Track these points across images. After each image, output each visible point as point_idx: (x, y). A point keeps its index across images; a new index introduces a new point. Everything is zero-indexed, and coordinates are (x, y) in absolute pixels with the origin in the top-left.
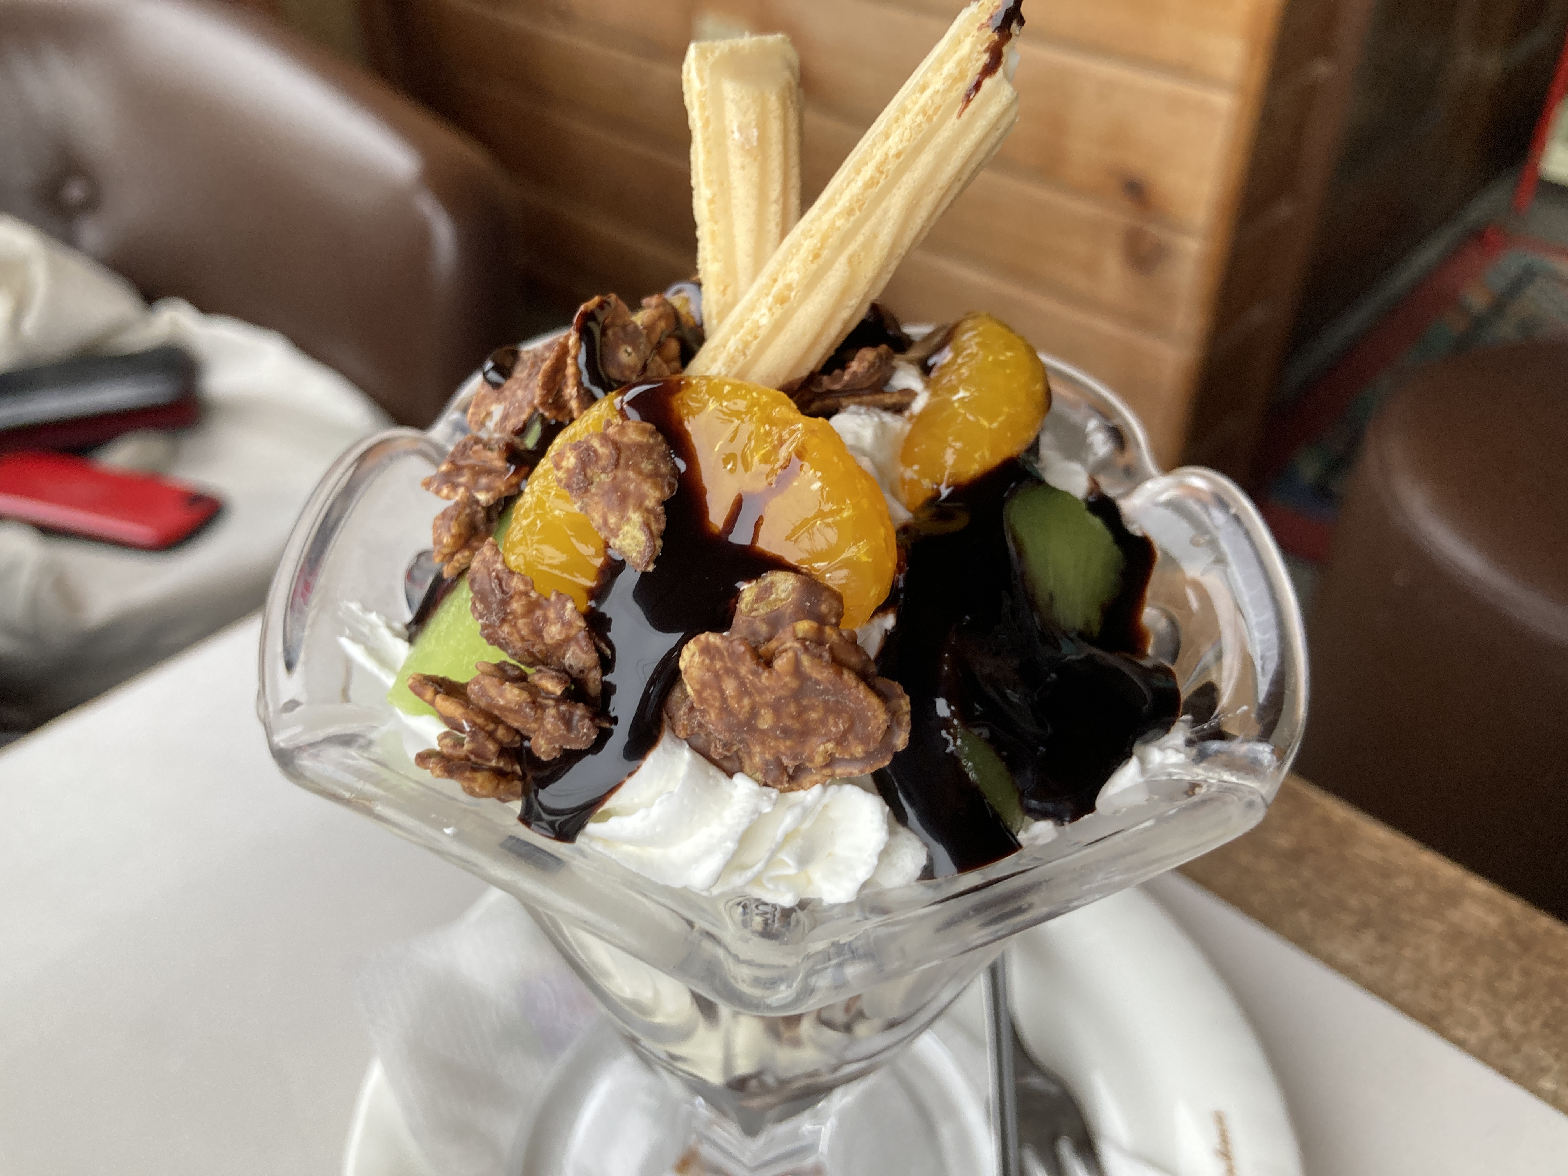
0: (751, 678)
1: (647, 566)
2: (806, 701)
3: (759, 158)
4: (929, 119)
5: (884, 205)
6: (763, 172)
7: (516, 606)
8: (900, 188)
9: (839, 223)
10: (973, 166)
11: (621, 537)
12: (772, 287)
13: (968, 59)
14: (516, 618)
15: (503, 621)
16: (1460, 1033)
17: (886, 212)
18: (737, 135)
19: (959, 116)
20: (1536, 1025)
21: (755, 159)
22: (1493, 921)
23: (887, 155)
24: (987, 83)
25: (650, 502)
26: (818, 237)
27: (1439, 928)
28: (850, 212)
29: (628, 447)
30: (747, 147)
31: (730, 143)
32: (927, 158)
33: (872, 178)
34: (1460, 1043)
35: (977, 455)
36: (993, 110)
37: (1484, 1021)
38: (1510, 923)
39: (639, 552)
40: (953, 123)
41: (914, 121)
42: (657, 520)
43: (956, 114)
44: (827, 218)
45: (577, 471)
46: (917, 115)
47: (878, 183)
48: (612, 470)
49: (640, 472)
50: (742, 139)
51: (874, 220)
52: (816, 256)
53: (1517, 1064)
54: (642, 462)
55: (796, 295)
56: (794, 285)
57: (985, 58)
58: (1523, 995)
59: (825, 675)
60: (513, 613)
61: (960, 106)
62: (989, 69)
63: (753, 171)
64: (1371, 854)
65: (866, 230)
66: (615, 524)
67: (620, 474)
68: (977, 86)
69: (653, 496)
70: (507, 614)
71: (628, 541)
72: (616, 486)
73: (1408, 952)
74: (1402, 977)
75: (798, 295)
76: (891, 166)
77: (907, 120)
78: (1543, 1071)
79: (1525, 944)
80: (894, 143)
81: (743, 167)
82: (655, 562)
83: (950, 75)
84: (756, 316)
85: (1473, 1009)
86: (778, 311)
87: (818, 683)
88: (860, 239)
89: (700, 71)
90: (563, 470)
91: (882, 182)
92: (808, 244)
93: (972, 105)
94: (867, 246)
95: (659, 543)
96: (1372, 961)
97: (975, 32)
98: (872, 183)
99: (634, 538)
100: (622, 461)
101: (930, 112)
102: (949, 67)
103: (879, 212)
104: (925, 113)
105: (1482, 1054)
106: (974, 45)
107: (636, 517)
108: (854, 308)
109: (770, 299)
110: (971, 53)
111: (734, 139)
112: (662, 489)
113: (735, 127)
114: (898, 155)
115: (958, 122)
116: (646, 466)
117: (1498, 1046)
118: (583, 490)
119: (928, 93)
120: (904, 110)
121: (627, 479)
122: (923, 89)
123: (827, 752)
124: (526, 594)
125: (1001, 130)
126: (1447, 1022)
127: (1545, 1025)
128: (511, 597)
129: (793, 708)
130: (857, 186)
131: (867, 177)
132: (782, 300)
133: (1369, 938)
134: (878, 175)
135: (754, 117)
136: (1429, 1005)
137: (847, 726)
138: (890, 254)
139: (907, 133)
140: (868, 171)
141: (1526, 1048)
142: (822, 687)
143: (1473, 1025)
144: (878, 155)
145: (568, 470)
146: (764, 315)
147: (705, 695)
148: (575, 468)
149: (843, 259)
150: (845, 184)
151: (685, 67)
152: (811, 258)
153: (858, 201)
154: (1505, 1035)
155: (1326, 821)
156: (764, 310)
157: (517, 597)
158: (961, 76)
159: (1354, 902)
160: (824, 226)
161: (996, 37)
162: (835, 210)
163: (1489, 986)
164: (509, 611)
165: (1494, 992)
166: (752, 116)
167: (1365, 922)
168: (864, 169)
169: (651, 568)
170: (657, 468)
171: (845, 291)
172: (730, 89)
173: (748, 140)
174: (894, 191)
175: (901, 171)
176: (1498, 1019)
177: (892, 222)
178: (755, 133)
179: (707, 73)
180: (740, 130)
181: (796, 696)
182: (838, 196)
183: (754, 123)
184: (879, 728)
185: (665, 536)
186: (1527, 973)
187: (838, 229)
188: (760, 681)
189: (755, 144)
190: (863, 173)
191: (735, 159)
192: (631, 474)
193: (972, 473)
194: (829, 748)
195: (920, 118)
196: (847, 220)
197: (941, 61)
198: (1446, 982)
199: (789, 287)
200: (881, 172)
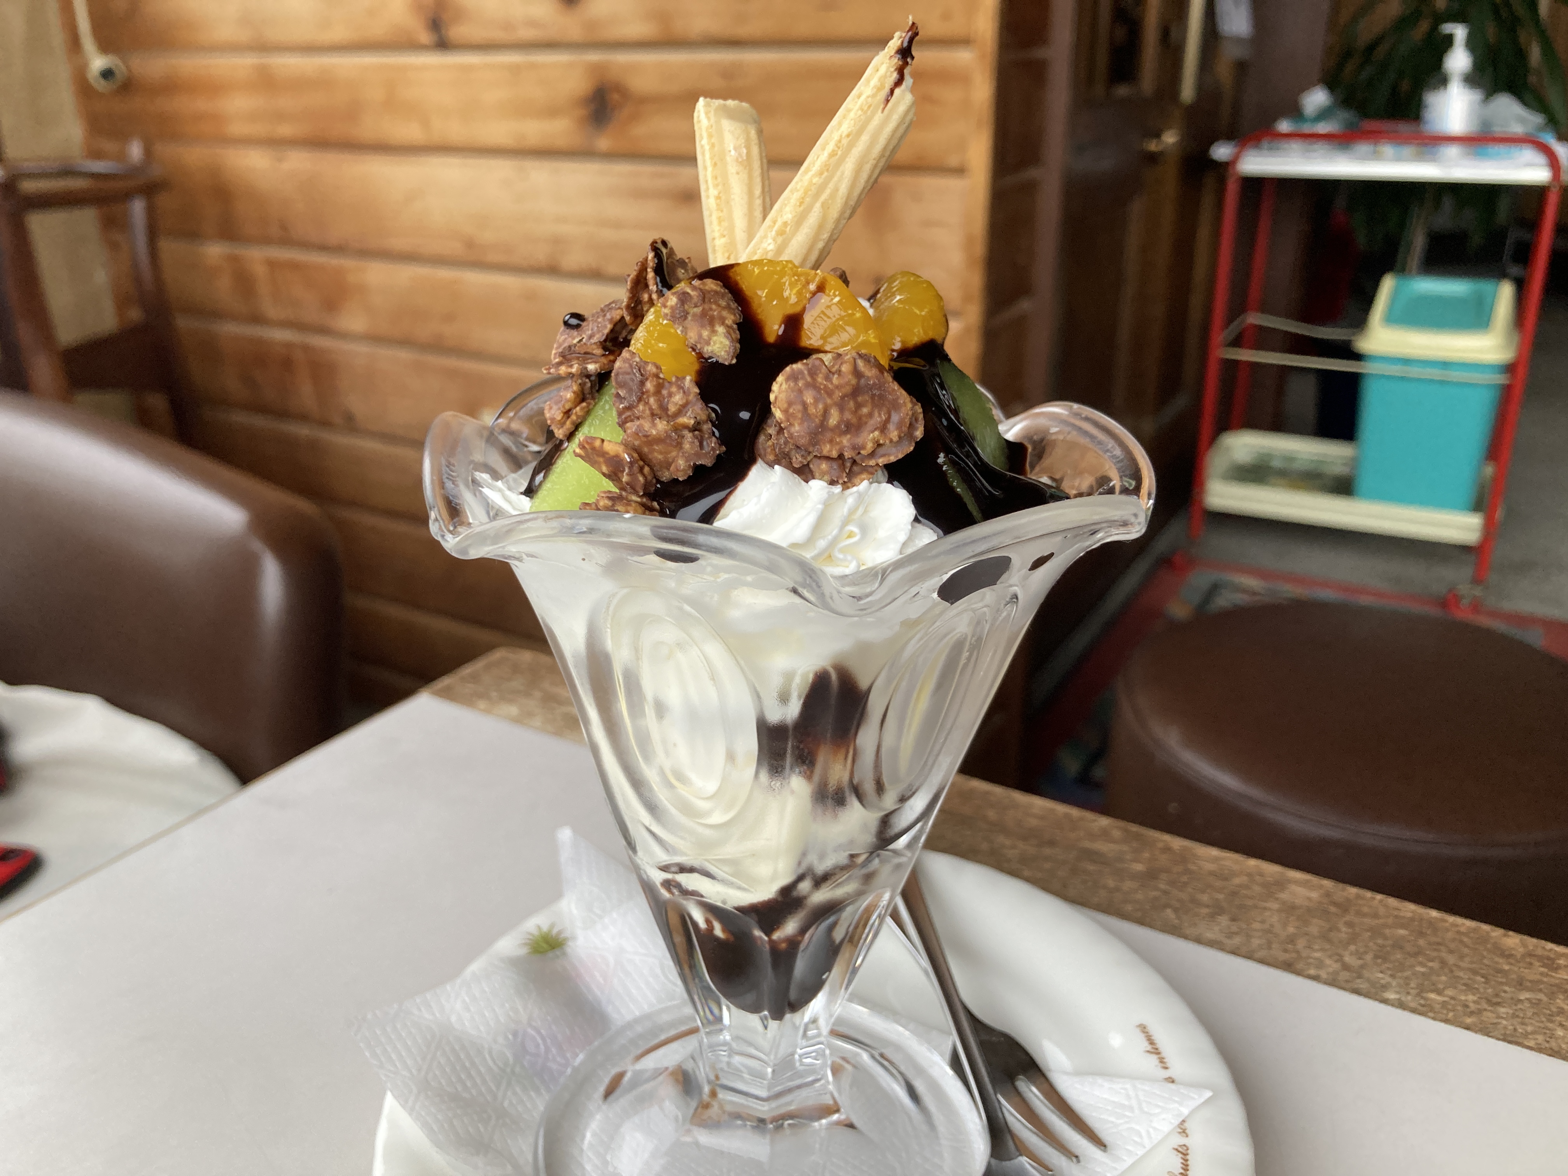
0: (825, 383)
1: (732, 360)
2: (861, 398)
3: (747, 168)
4: (865, 113)
5: (841, 169)
6: (750, 177)
7: (649, 386)
8: (850, 157)
9: (815, 180)
10: (891, 147)
11: (712, 343)
12: (773, 226)
13: (885, 76)
14: (648, 397)
15: (640, 399)
16: (1312, 972)
17: (843, 173)
18: (733, 153)
19: (883, 111)
20: (1369, 957)
21: (745, 169)
22: (1314, 895)
23: (841, 136)
24: (897, 91)
25: (729, 321)
26: (802, 191)
27: (1275, 906)
28: (820, 173)
29: (709, 292)
30: (740, 160)
31: (728, 159)
32: (865, 138)
33: (833, 151)
34: (1316, 978)
35: (916, 330)
36: (902, 108)
37: (1328, 962)
38: (1328, 894)
39: (726, 351)
40: (878, 117)
41: (856, 114)
42: (735, 332)
43: (880, 111)
44: (807, 177)
45: (679, 306)
46: (858, 110)
47: (837, 154)
48: (701, 304)
49: (719, 305)
50: (737, 154)
51: (835, 179)
52: (801, 203)
53: (1363, 986)
54: (719, 300)
55: (790, 230)
56: (789, 222)
57: (895, 75)
58: (1353, 938)
59: (873, 372)
60: (647, 391)
61: (882, 106)
62: (899, 82)
63: (744, 175)
64: (1210, 867)
65: (831, 185)
66: (708, 336)
67: (706, 306)
68: (892, 92)
69: (730, 319)
70: (643, 393)
71: (717, 345)
72: (704, 314)
73: (1256, 925)
74: (1256, 942)
75: (792, 228)
76: (845, 142)
77: (852, 115)
78: (1385, 987)
79: (1344, 907)
80: (845, 128)
81: (738, 173)
82: (737, 358)
83: (875, 87)
84: (764, 245)
85: (1317, 955)
86: (780, 240)
87: (868, 378)
88: (828, 192)
89: (707, 113)
90: (669, 308)
91: (839, 153)
92: (796, 196)
93: (890, 104)
94: (833, 196)
95: (738, 345)
96: (1230, 935)
97: (888, 61)
98: (833, 154)
99: (721, 342)
100: (706, 300)
101: (866, 108)
102: (874, 82)
103: (838, 173)
104: (862, 110)
105: (1332, 982)
106: (888, 68)
107: (721, 329)
108: (826, 241)
109: (774, 233)
110: (886, 72)
111: (731, 156)
112: (735, 315)
113: (731, 148)
114: (848, 136)
115: (881, 115)
116: (723, 303)
117: (1344, 975)
118: (683, 318)
119: (863, 98)
120: (849, 111)
121: (711, 309)
122: (859, 97)
123: (874, 439)
124: (657, 376)
125: (906, 124)
126: (1300, 966)
127: (1376, 957)
128: (647, 379)
129: (852, 404)
130: (825, 155)
131: (830, 151)
132: (781, 233)
133: (1224, 920)
134: (837, 149)
135: (743, 141)
136: (1283, 957)
137: (886, 416)
138: (846, 203)
139: (852, 122)
140: (831, 147)
141: (1366, 973)
142: (872, 382)
143: (1320, 965)
144: (836, 137)
145: (672, 307)
146: (770, 244)
147: (791, 410)
148: (677, 304)
149: (818, 205)
150: (815, 158)
151: (696, 114)
152: (798, 204)
153: (826, 165)
154: (1346, 967)
155: (1167, 849)
156: (770, 241)
157: (651, 378)
158: (879, 89)
159: (1205, 898)
160: (806, 183)
161: (900, 63)
162: (810, 174)
163: (1325, 937)
164: (644, 390)
165: (1329, 941)
166: (742, 141)
167: (1217, 910)
168: (827, 147)
169: (734, 361)
170: (729, 304)
171: (820, 227)
172: (727, 125)
173: (740, 155)
174: (847, 159)
175: (851, 146)
176: (1340, 959)
177: (847, 180)
178: (745, 151)
179: (712, 114)
180: (735, 149)
181: (856, 392)
182: (812, 165)
183: (743, 145)
184: (907, 414)
185: (741, 341)
186: (1349, 924)
187: (815, 184)
188: (832, 383)
189: (745, 158)
190: (827, 149)
191: (732, 168)
192: (714, 307)
193: (914, 342)
194: (876, 436)
195: (860, 112)
196: (820, 178)
197: (868, 81)
198: (1292, 940)
199: (785, 224)
200: (839, 148)
